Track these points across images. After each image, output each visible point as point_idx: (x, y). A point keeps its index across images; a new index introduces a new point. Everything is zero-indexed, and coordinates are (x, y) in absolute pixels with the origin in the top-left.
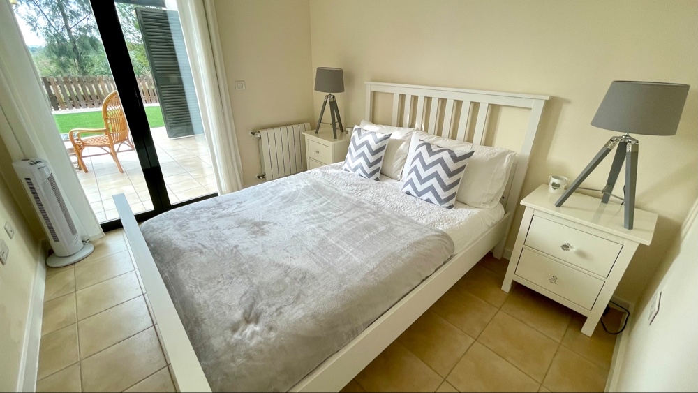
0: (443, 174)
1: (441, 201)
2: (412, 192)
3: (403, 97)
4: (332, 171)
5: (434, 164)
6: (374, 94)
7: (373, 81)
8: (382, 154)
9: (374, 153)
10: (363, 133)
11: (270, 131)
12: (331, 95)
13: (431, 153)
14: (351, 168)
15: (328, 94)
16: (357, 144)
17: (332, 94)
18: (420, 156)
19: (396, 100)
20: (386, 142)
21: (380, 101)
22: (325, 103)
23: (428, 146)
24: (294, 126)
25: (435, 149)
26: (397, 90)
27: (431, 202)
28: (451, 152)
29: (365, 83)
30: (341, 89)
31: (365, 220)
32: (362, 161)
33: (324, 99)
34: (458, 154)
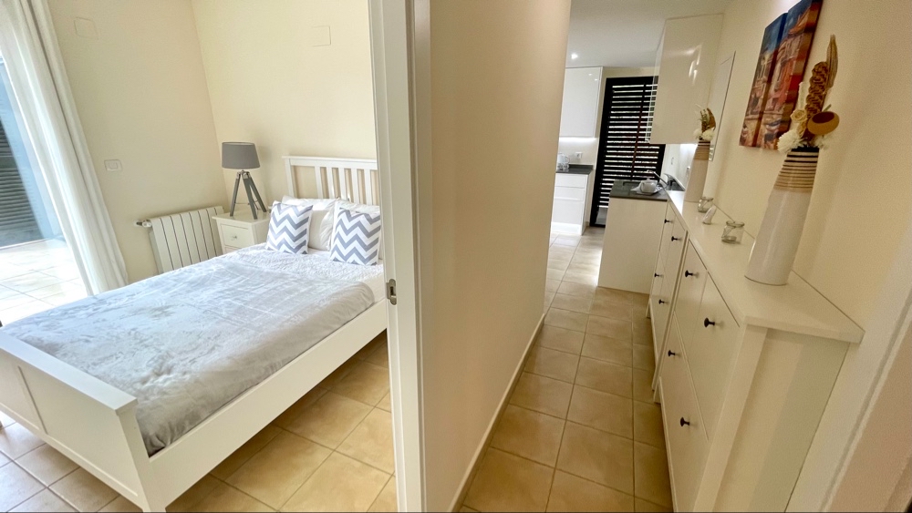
0: (362, 236)
1: (365, 261)
2: (340, 258)
3: (324, 169)
4: (253, 252)
5: (353, 228)
6: (295, 168)
7: (291, 155)
8: (307, 226)
9: (297, 226)
10: (283, 207)
11: (166, 220)
12: (244, 172)
13: (350, 218)
14: (274, 245)
15: (240, 170)
16: (278, 220)
17: (246, 170)
18: (341, 222)
19: (318, 173)
20: (309, 214)
21: (302, 175)
22: (238, 181)
23: (348, 212)
24: (201, 211)
25: (353, 214)
26: (317, 163)
27: (357, 264)
28: (367, 216)
29: (283, 157)
30: (256, 165)
31: (287, 287)
32: (285, 236)
33: (236, 177)
34: (372, 216)
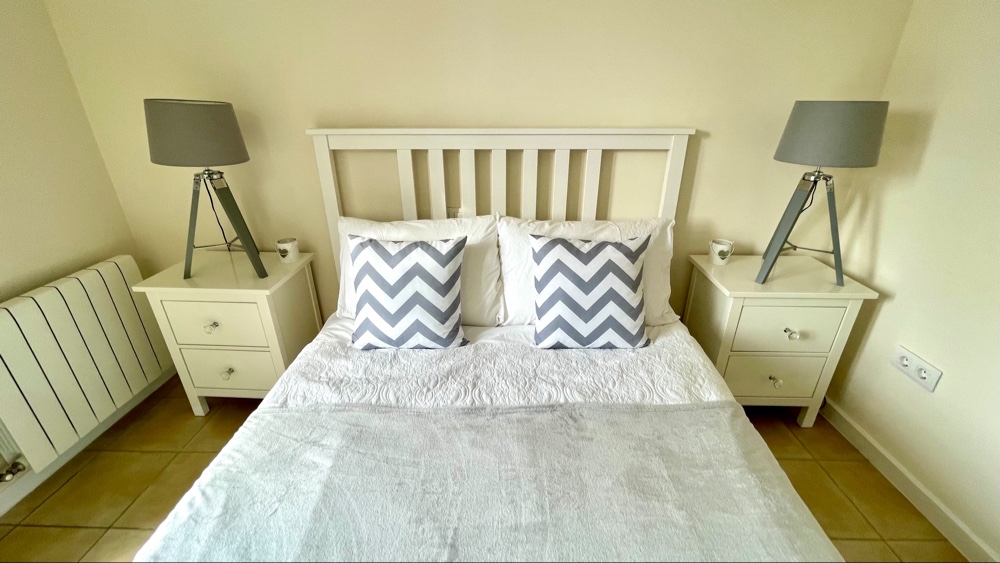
0: (623, 290)
1: (632, 340)
2: (568, 341)
7: (331, 127)
9: (444, 289)
12: (211, 173)
15: (200, 170)
17: (215, 169)
18: (558, 267)
19: (407, 162)
20: (462, 257)
23: (567, 244)
27: (613, 347)
28: (619, 246)
32: (417, 315)
34: (633, 246)
